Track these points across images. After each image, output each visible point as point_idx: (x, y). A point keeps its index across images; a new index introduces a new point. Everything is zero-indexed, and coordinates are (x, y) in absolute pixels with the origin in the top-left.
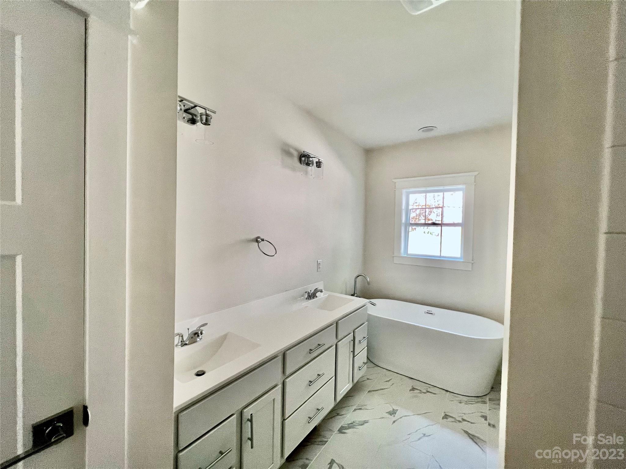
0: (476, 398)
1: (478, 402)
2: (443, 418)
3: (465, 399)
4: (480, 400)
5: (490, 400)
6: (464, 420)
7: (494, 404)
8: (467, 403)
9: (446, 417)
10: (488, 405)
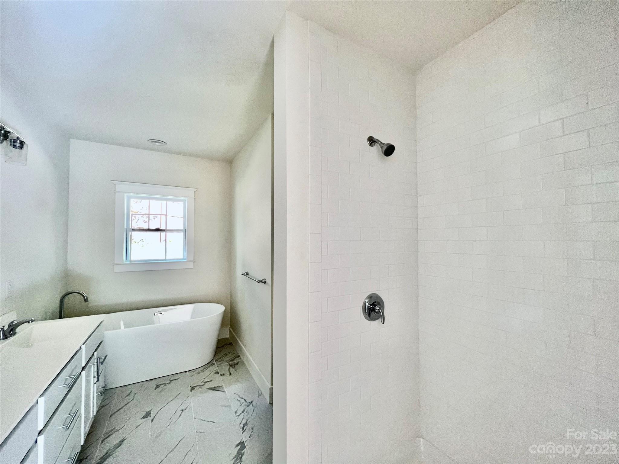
0: (207, 365)
1: (209, 367)
2: (191, 391)
3: (201, 369)
4: (209, 365)
5: (216, 361)
6: (205, 383)
7: (219, 362)
8: (203, 371)
9: (193, 388)
10: (216, 364)
